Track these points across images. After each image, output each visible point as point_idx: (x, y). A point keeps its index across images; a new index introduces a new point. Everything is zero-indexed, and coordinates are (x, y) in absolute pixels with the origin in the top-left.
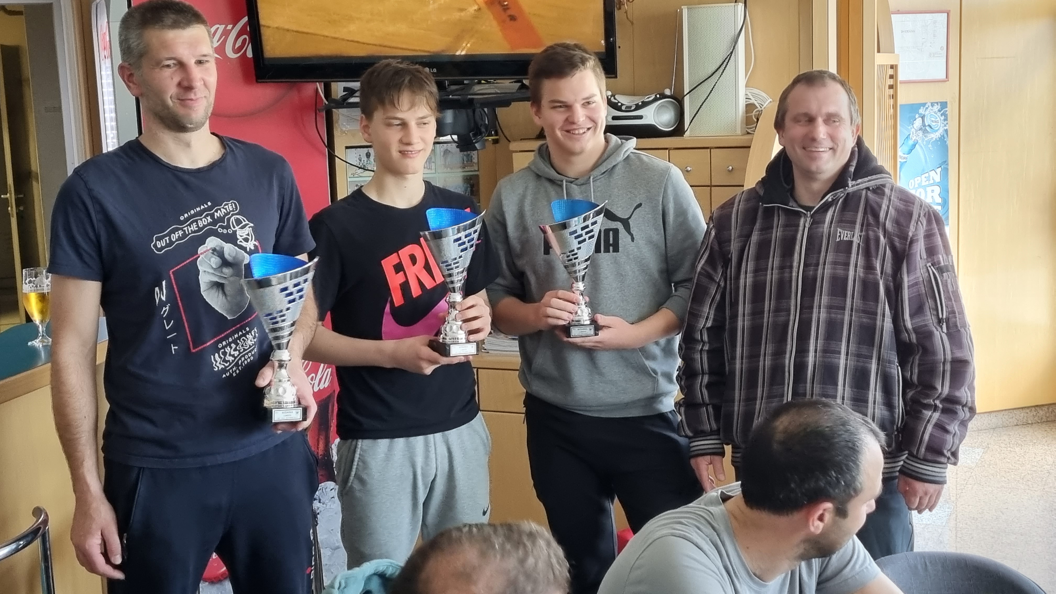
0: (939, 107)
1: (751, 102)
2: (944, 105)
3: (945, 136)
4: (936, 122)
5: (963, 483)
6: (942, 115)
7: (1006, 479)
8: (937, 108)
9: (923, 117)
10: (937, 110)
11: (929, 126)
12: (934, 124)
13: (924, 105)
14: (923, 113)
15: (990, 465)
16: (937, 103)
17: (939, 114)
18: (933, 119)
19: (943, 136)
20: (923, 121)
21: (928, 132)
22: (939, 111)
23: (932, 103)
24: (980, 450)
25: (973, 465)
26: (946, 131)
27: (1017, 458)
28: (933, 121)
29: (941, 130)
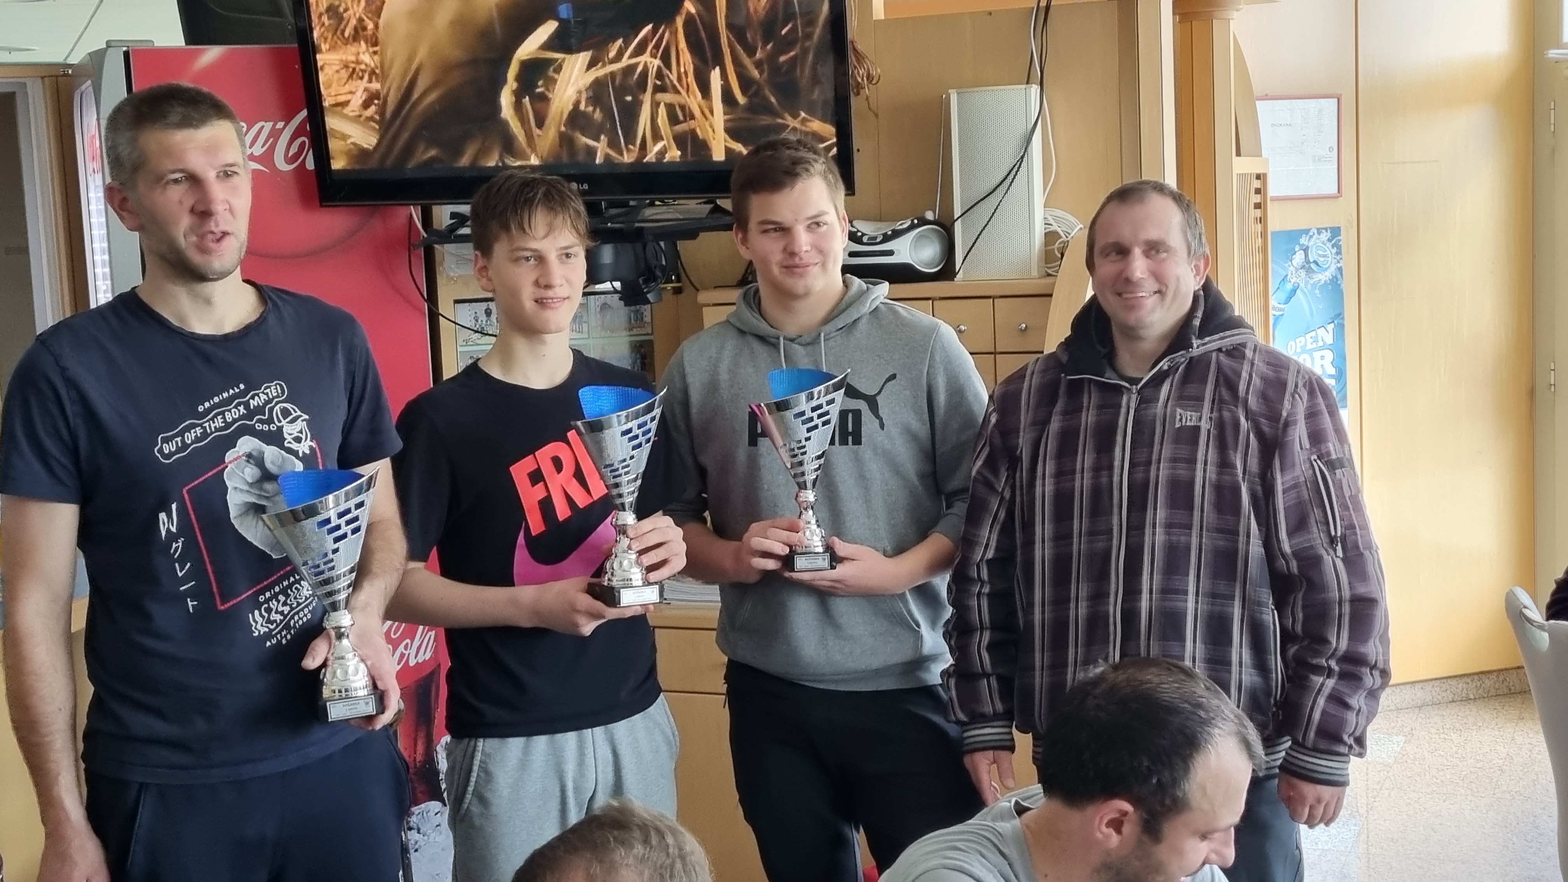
0: (1329, 234)
1: (1052, 228)
2: (1335, 232)
3: (1339, 276)
4: (1324, 256)
5: (1376, 786)
6: (1333, 246)
7: (1438, 781)
8: (1325, 236)
9: (1306, 250)
10: (1325, 239)
11: (1315, 262)
12: (1322, 259)
13: (1307, 231)
14: (1306, 243)
15: (1415, 759)
16: (1326, 229)
17: (1329, 245)
18: (1321, 252)
19: (1336, 277)
20: (1306, 255)
21: (1313, 272)
22: (1329, 240)
23: (1318, 229)
24: (1401, 738)
25: (1391, 761)
26: (1340, 269)
27: (1455, 749)
28: (1320, 255)
29: (1333, 268)
